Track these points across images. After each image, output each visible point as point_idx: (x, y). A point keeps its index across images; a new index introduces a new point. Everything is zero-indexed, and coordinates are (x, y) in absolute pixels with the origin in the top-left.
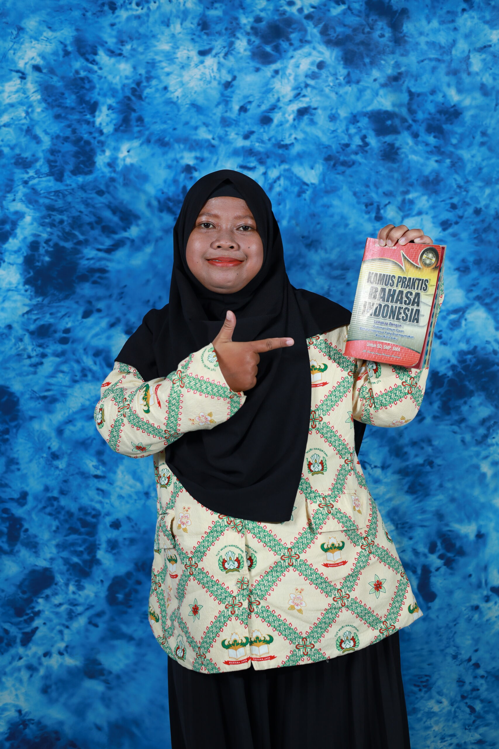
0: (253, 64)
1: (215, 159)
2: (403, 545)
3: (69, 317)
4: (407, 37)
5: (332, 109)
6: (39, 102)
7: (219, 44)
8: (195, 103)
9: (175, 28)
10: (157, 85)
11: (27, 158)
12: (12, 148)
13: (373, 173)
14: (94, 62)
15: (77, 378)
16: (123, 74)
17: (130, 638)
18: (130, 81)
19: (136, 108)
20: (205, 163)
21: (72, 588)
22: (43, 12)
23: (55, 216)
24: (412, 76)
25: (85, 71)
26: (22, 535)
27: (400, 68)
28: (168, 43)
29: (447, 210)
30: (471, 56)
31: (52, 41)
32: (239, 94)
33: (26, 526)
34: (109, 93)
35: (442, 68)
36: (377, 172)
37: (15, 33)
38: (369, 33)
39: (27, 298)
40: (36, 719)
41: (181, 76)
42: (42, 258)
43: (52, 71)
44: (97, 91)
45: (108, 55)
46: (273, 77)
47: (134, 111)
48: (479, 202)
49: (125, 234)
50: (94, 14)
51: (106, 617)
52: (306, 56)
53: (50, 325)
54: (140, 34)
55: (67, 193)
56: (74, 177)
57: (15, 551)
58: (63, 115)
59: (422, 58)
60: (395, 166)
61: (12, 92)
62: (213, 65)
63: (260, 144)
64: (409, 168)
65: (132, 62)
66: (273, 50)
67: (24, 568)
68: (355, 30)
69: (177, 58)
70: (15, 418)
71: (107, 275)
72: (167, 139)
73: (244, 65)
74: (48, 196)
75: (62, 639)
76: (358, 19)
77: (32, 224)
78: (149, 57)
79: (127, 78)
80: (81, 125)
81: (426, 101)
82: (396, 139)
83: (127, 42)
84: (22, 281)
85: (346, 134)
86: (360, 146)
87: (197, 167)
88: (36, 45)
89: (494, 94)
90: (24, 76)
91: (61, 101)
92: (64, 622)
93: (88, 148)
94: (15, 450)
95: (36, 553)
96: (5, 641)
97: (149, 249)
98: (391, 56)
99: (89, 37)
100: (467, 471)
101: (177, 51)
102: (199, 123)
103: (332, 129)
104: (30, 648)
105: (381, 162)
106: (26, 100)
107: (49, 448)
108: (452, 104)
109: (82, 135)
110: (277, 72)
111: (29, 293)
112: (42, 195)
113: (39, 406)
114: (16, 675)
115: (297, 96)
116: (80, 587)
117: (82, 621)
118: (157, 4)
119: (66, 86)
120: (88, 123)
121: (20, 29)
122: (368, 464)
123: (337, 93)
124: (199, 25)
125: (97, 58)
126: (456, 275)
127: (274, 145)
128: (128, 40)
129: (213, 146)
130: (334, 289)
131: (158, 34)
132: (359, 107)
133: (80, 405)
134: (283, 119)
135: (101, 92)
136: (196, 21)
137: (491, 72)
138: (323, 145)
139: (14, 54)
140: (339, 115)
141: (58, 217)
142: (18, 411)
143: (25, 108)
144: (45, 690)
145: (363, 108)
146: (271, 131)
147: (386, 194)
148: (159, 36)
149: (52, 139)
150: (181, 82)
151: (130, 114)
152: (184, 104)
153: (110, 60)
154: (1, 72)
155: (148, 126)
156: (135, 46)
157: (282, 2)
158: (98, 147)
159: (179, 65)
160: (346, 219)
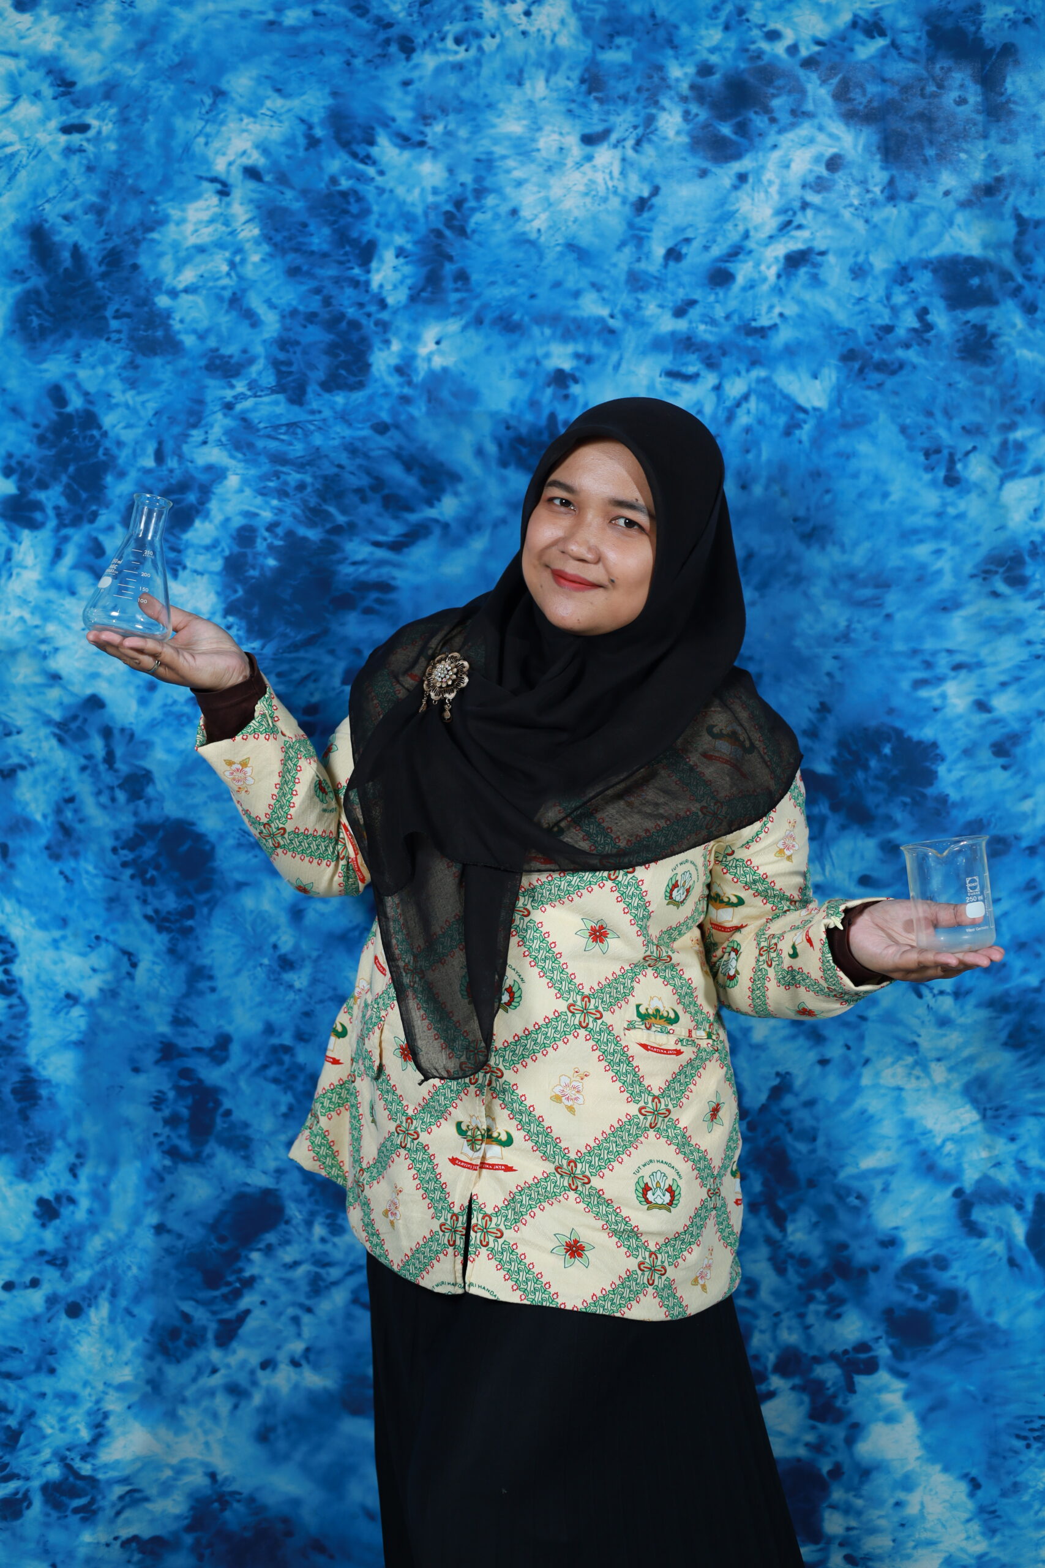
0: (694, 162)
1: (615, 357)
2: (996, 1152)
3: (316, 680)
4: (1015, 103)
5: (857, 255)
6: (257, 243)
8: (575, 242)
9: (534, 89)
10: (497, 206)
11: (231, 357)
12: (202, 337)
13: (941, 387)
14: (367, 159)
16: (428, 184)
18: (441, 198)
19: (453, 253)
20: (595, 366)
21: (319, 1230)
22: (266, 58)
23: (289, 474)
24: (1024, 184)
25: (350, 177)
26: (220, 1124)
27: (998, 168)
28: (519, 119)
31: (284, 117)
32: (666, 224)
33: (227, 1103)
34: (399, 224)
36: (950, 385)
37: (208, 101)
38: (934, 95)
40: (246, 1492)
41: (545, 186)
42: (261, 560)
43: (282, 179)
44: (373, 218)
45: (396, 145)
46: (736, 188)
47: (450, 259)
49: (431, 513)
50: (369, 61)
52: (803, 145)
54: (462, 102)
55: (312, 428)
56: (327, 396)
57: (205, 1154)
58: (305, 268)
60: (987, 371)
61: (201, 222)
62: (612, 164)
63: (709, 328)
64: (1016, 375)
65: (445, 158)
66: (736, 133)
67: (223, 1189)
68: (905, 89)
69: (538, 150)
70: (206, 885)
71: (393, 596)
72: (516, 317)
73: (676, 163)
74: (273, 433)
75: (299, 1335)
76: (911, 66)
77: (241, 491)
78: (480, 149)
79: (435, 191)
80: (342, 288)
82: (990, 316)
83: (435, 118)
84: (221, 607)
85: (885, 306)
86: (914, 330)
87: (577, 374)
88: (251, 127)
90: (226, 189)
91: (301, 239)
92: (302, 1299)
93: (355, 336)
94: (207, 949)
95: (248, 1160)
96: (184, 1336)
97: (479, 544)
98: (981, 144)
99: (359, 109)
101: (538, 135)
102: (583, 284)
103: (857, 295)
104: (234, 1352)
105: (959, 363)
106: (229, 238)
107: (275, 947)
109: (343, 309)
112: (261, 433)
113: (255, 861)
114: (205, 1403)
115: (785, 227)
116: (335, 1231)
117: (339, 1298)
118: (497, 40)
119: (312, 209)
120: (356, 283)
121: (219, 94)
123: (867, 221)
124: (583, 81)
125: (375, 151)
127: (737, 329)
128: (438, 113)
129: (612, 332)
130: (858, 626)
131: (499, 101)
132: (914, 249)
134: (756, 276)
135: (383, 221)
136: (576, 74)
138: (838, 328)
139: (206, 144)
140: (871, 265)
141: (294, 477)
142: (213, 871)
143: (227, 254)
144: (263, 1436)
145: (921, 251)
146: (732, 299)
147: (968, 431)
148: (501, 106)
149: (283, 317)
150: (547, 199)
151: (442, 266)
152: (554, 245)
153: (400, 155)
154: (179, 182)
155: (478, 290)
156: (451, 127)
157: (756, 33)
158: (376, 333)
159: (541, 165)
160: (885, 482)
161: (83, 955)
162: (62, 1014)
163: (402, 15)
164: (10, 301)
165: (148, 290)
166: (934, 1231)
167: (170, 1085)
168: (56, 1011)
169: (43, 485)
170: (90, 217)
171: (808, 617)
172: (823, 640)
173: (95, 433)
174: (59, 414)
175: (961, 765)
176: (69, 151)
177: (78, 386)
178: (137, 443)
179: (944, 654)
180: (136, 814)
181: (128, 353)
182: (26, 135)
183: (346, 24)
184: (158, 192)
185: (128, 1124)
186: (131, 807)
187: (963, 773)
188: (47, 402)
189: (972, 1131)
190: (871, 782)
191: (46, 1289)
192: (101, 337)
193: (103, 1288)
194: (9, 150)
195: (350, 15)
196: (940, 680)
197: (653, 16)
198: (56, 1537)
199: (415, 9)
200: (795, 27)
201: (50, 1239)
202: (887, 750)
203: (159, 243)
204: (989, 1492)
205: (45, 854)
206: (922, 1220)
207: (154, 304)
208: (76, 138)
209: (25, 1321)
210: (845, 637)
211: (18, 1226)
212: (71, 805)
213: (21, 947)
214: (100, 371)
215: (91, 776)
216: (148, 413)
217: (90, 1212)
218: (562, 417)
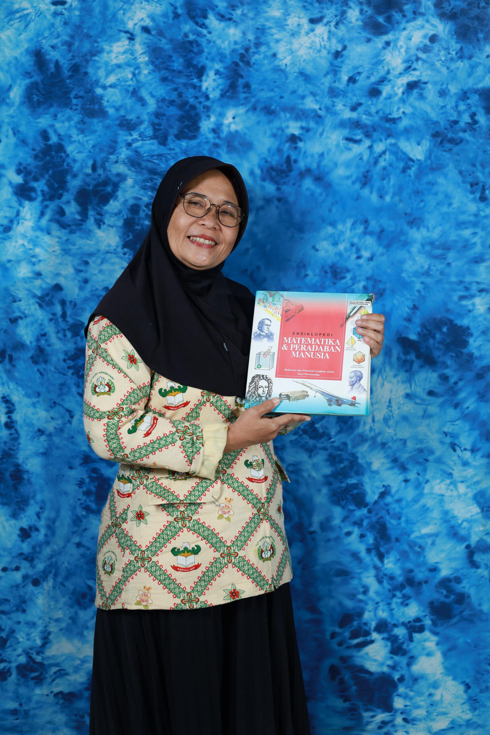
0: (365, 34)
1: (320, 130)
2: (487, 528)
5: (442, 85)
6: (147, 64)
7: (330, 12)
8: (304, 71)
10: (266, 51)
11: (131, 120)
12: (117, 110)
13: (480, 152)
14: (203, 26)
16: (232, 39)
18: (239, 47)
19: (243, 74)
20: (311, 134)
23: (157, 179)
25: (194, 34)
28: (279, 9)
31: (162, 3)
32: (349, 65)
34: (217, 58)
36: (485, 151)
38: (484, 8)
39: (125, 261)
41: (291, 43)
42: (142, 221)
43: (161, 33)
44: (205, 55)
45: (217, 19)
46: (384, 48)
47: (242, 77)
52: (418, 29)
55: (170, 157)
56: (178, 142)
58: (170, 78)
61: (119, 53)
62: (323, 34)
63: (368, 117)
65: (242, 27)
66: (385, 21)
69: (288, 25)
72: (273, 107)
73: (355, 35)
74: (150, 159)
77: (133, 187)
78: (259, 23)
79: (236, 43)
80: (188, 88)
83: (237, 7)
84: (121, 243)
85: (455, 111)
86: (469, 123)
87: (302, 137)
88: (146, 7)
90: (132, 37)
91: (168, 64)
93: (193, 113)
96: (89, 597)
101: (288, 17)
102: (307, 92)
103: (441, 104)
106: (133, 61)
109: (187, 99)
111: (127, 256)
112: (145, 159)
115: (408, 69)
119: (174, 49)
120: (194, 87)
122: (458, 446)
123: (448, 68)
127: (382, 118)
128: (239, 4)
129: (320, 117)
130: (434, 268)
132: (470, 83)
134: (392, 93)
138: (431, 120)
139: (124, 14)
140: (449, 90)
143: (132, 69)
145: (474, 84)
146: (380, 103)
148: (270, 2)
149: (158, 102)
150: (291, 49)
151: (237, 80)
152: (293, 72)
153: (219, 24)
154: (109, 32)
155: (255, 93)
156: (245, 11)
158: (204, 112)
159: (289, 33)
160: (450, 198)
161: (47, 411)
162: (36, 439)
164: (24, 87)
165: (92, 85)
166: (455, 565)
167: (87, 476)
168: (33, 438)
169: (36, 179)
170: (65, 47)
171: (409, 263)
172: (416, 274)
173: (63, 154)
174: (46, 145)
175: (480, 339)
176: (56, 14)
177: (55, 131)
178: (83, 161)
179: (475, 284)
180: (75, 343)
181: (81, 116)
182: (35, 5)
184: (99, 37)
185: (66, 493)
186: (74, 340)
187: (481, 343)
188: (39, 138)
189: (476, 517)
190: (436, 345)
191: (23, 572)
192: (67, 107)
193: (50, 572)
194: (26, 12)
196: (473, 296)
198: (23, 690)
201: (26, 548)
202: (445, 330)
203: (98, 62)
204: (474, 690)
205: (31, 360)
206: (450, 559)
207: (95, 92)
208: (59, 8)
209: (12, 587)
210: (427, 273)
211: (10, 541)
212: (44, 338)
213: (17, 406)
214: (67, 124)
215: (54, 323)
216: (89, 146)
217: (46, 535)
218: (293, 158)
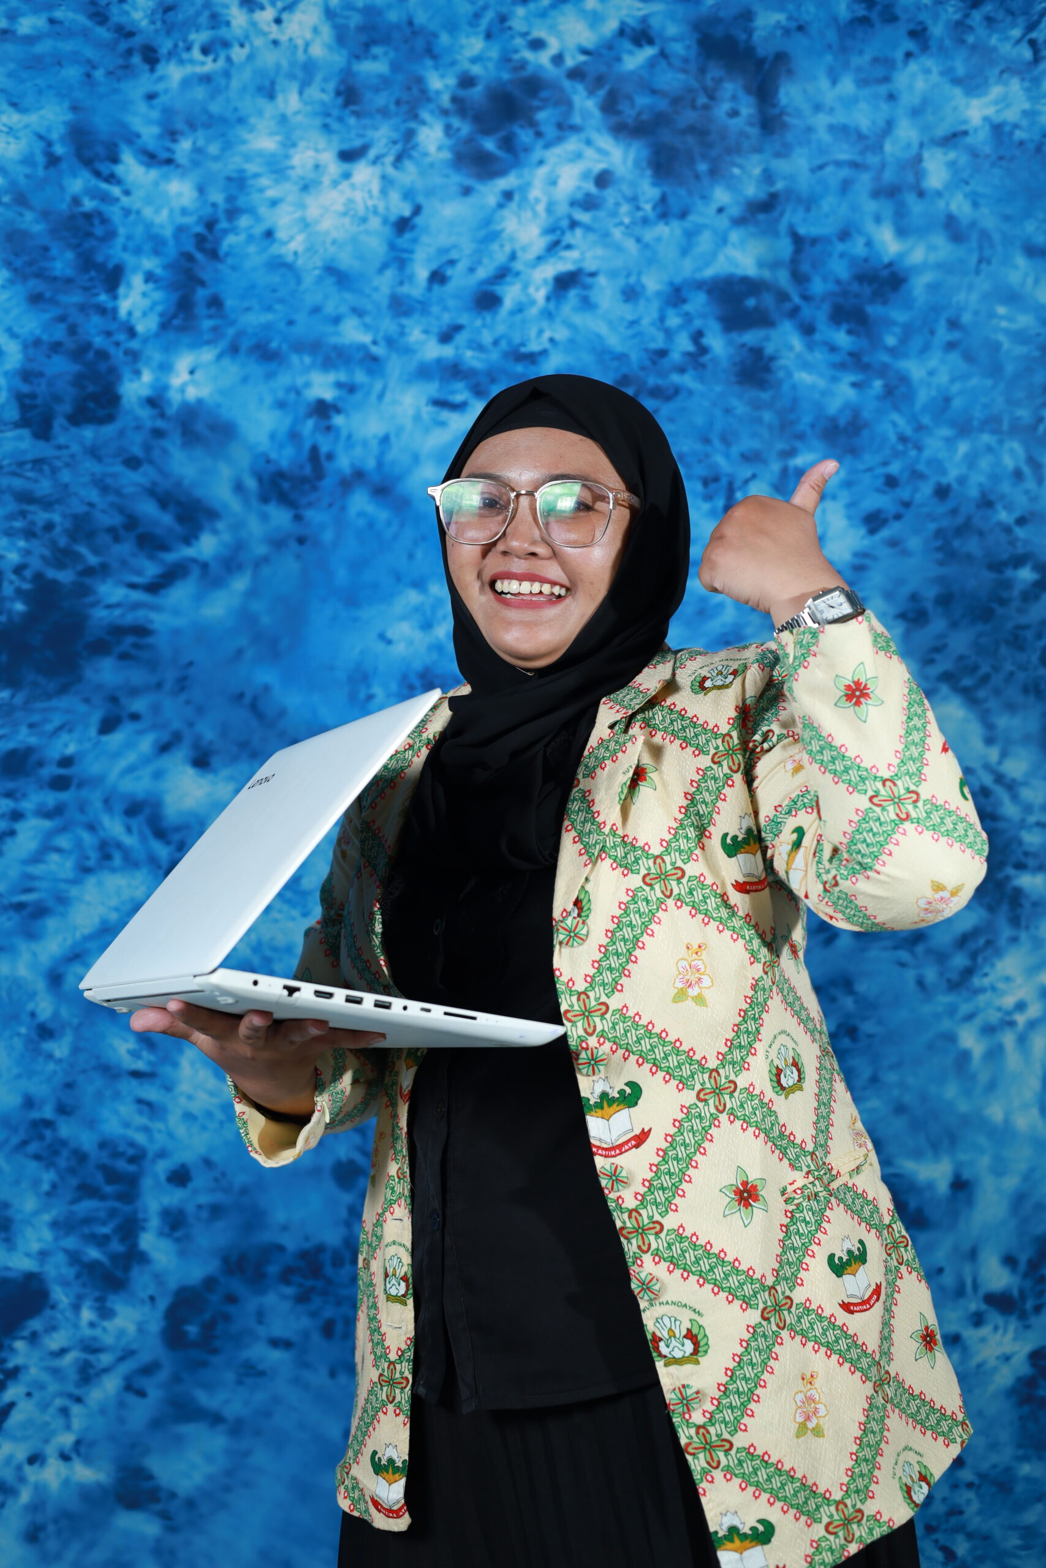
0: (457, 179)
1: (378, 386)
3: (70, 731)
4: (789, 115)
5: (628, 275)
7: (382, 135)
8: (334, 265)
9: (286, 102)
10: (251, 227)
13: (718, 413)
14: (111, 178)
15: (91, 863)
16: (177, 204)
17: (215, 1419)
18: (192, 220)
19: (205, 276)
20: (358, 396)
21: (87, 1314)
23: (36, 513)
24: (799, 200)
25: (93, 198)
27: (773, 183)
28: (272, 134)
29: (878, 490)
30: (926, 155)
31: (21, 134)
32: (429, 245)
34: (147, 247)
35: (865, 180)
36: (728, 411)
38: (706, 107)
41: (302, 206)
42: (8, 605)
43: (21, 200)
44: (120, 241)
45: (142, 163)
46: (501, 206)
47: (202, 283)
48: (944, 472)
49: (188, 552)
50: (111, 73)
51: (163, 1375)
52: (570, 161)
53: (29, 751)
54: (211, 116)
55: (58, 464)
56: (74, 430)
58: (48, 295)
59: (818, 162)
60: (765, 396)
62: (370, 182)
63: (477, 354)
64: (795, 402)
65: (195, 176)
66: (500, 148)
68: (676, 101)
69: (293, 168)
71: (150, 640)
72: (274, 345)
73: (438, 180)
74: (18, 471)
75: (68, 1427)
76: (681, 76)
78: (231, 167)
79: (184, 212)
80: (88, 315)
81: (830, 255)
82: (767, 339)
83: (182, 133)
85: (659, 329)
86: (689, 354)
87: (340, 404)
89: (974, 237)
91: (43, 264)
92: (71, 1388)
93: (103, 367)
95: (10, 1243)
97: (240, 584)
98: (756, 158)
99: (101, 124)
100: (931, 1047)
101: (292, 151)
102: (343, 309)
103: (630, 317)
105: (736, 388)
107: (33, 1015)
108: (886, 260)
109: (89, 338)
110: (508, 195)
112: (6, 470)
113: (9, 924)
115: (554, 247)
116: (105, 1313)
117: (111, 1385)
118: (246, 50)
119: (54, 232)
120: (102, 311)
123: (638, 240)
124: (338, 93)
126: (900, 628)
127: (506, 355)
128: (186, 128)
129: (375, 359)
131: (250, 116)
132: (687, 269)
133: (97, 921)
134: (524, 299)
135: (130, 244)
136: (331, 86)
137: (967, 189)
138: (611, 352)
140: (643, 287)
141: (41, 517)
144: (33, 1535)
145: (695, 271)
146: (499, 323)
147: (749, 458)
148: (253, 120)
149: (25, 347)
150: (303, 219)
151: (194, 291)
152: (311, 267)
153: (146, 173)
155: (233, 316)
156: (201, 143)
157: (519, 42)
158: (126, 363)
159: (296, 183)
163: (144, 23)
183: (85, 33)
195: (89, 23)
197: (410, 23)
199: (158, 16)
200: (559, 35)
218: (324, 449)
